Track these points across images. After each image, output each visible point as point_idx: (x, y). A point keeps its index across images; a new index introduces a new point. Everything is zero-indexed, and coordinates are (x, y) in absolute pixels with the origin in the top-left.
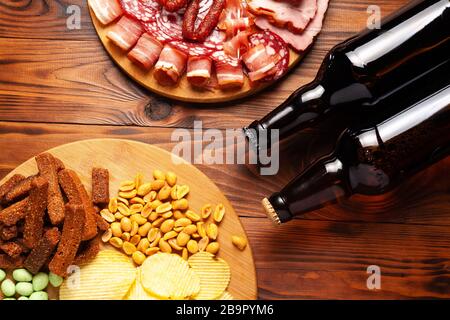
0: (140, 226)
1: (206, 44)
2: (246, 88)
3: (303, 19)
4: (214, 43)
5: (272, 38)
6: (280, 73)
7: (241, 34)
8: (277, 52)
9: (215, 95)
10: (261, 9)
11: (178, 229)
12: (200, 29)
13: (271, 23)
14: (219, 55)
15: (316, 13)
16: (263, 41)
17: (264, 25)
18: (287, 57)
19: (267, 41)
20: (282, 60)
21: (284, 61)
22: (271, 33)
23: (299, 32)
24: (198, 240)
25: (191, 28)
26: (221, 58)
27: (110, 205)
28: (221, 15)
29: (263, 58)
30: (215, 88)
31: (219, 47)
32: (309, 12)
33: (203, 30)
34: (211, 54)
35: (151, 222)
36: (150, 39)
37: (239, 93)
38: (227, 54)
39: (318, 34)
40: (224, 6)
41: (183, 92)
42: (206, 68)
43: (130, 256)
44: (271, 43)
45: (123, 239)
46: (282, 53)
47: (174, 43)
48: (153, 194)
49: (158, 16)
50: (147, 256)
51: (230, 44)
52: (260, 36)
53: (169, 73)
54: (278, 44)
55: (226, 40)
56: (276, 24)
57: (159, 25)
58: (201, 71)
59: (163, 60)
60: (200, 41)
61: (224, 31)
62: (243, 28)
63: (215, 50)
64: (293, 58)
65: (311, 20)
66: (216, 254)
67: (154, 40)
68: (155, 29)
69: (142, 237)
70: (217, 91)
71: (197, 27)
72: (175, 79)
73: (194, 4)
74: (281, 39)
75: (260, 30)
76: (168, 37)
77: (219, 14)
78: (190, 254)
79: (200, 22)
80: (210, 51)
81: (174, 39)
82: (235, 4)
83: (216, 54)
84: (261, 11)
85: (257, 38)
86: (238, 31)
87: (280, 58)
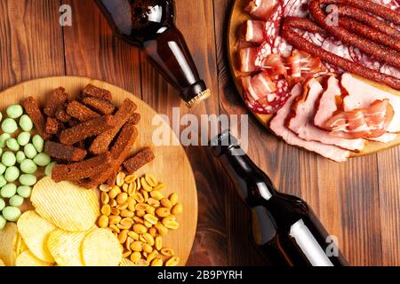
0: (127, 208)
1: (278, 39)
2: (236, 74)
3: (298, 127)
4: (278, 47)
5: (283, 99)
6: (250, 106)
7: (284, 69)
8: (269, 104)
9: (232, 47)
10: (309, 89)
11: (142, 239)
12: (292, 32)
13: (296, 98)
14: (266, 50)
15: (304, 140)
16: (281, 91)
17: (295, 92)
18: (265, 112)
19: (280, 95)
20: (263, 108)
21: (261, 110)
22: (287, 98)
23: (286, 124)
25: (293, 24)
26: (263, 51)
27: (129, 176)
28: (305, 53)
29: (262, 90)
30: (238, 46)
31: (275, 50)
33: (291, 36)
34: (268, 42)
37: (234, 68)
38: (268, 57)
39: (284, 142)
40: (313, 56)
42: (254, 37)
44: (278, 98)
45: (110, 202)
46: (269, 108)
47: (279, 8)
48: (157, 204)
51: (276, 59)
52: (285, 89)
53: (251, 3)
54: (277, 104)
55: (282, 57)
56: (294, 103)
58: (252, 33)
60: (281, 33)
61: (291, 55)
62: (290, 72)
63: (272, 46)
64: (263, 118)
65: (297, 135)
69: (120, 215)
70: (235, 48)
71: (296, 30)
72: (246, 9)
73: (315, 28)
74: (281, 106)
75: (290, 88)
76: (285, 3)
77: (306, 51)
79: (301, 34)
80: (271, 42)
81: (283, 9)
82: (315, 66)
83: (267, 46)
84: (307, 90)
85: (284, 85)
86: (288, 68)
87: (264, 106)
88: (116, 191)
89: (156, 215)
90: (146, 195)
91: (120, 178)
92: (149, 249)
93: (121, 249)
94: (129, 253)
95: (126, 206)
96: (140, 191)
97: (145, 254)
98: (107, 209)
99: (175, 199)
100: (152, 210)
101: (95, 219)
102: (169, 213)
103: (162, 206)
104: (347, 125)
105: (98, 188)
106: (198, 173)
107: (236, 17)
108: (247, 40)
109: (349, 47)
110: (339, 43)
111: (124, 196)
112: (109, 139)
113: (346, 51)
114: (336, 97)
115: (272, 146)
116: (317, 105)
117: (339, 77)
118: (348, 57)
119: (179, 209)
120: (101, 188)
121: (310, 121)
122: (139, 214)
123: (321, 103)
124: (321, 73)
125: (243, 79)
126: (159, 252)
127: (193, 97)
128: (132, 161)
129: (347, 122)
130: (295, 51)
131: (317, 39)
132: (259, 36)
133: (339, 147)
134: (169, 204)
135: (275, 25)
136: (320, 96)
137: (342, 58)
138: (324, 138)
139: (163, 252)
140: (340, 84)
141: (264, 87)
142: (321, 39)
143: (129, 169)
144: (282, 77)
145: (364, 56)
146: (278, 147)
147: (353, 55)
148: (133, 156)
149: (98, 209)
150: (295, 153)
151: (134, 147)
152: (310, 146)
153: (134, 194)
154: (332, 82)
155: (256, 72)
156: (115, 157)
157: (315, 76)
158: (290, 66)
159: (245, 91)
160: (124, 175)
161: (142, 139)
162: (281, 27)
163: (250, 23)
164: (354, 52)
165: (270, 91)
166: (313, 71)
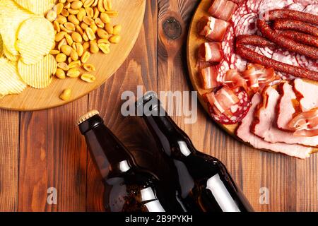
0: (76, 15)
1: (233, 56)
2: (201, 92)
3: (263, 131)
4: (235, 62)
5: (245, 108)
6: (217, 118)
7: (243, 82)
8: (234, 114)
9: (193, 68)
10: (268, 96)
12: (245, 49)
13: (257, 106)
14: (225, 65)
15: (270, 142)
16: (242, 102)
17: (255, 101)
18: (231, 123)
19: (242, 105)
21: (227, 121)
22: (249, 108)
23: (252, 130)
24: (67, 62)
25: (245, 41)
26: (222, 68)
28: (259, 65)
29: (227, 102)
30: (199, 67)
31: (232, 66)
32: (269, 136)
33: (244, 52)
34: (226, 60)
35: (80, 25)
36: (232, 10)
38: (227, 73)
40: (267, 67)
41: (193, 42)
42: (213, 56)
44: (240, 108)
46: (234, 118)
47: (231, 29)
49: (253, 14)
50: (53, 22)
51: (235, 74)
52: (246, 99)
53: (206, 27)
54: (241, 114)
55: (239, 71)
56: (256, 111)
57: (245, 16)
58: (210, 53)
59: (216, 22)
60: (235, 50)
61: (247, 69)
62: (249, 84)
63: (229, 63)
64: (230, 128)
65: (263, 139)
66: (55, 76)
67: (232, 13)
68: (242, 12)
70: (196, 69)
71: (248, 47)
72: (202, 33)
73: (265, 42)
74: (244, 115)
75: (250, 98)
76: (236, 23)
77: (260, 63)
78: (55, 56)
79: (252, 49)
80: (228, 59)
81: (234, 29)
82: (270, 76)
83: (225, 63)
84: (265, 97)
85: (244, 96)
86: (247, 80)
87: (229, 117)
94: (58, 52)
104: (308, 124)
108: (207, 60)
109: (296, 56)
110: (287, 53)
113: (294, 60)
114: (293, 101)
116: (277, 110)
117: (292, 83)
118: (296, 64)
121: (274, 124)
123: (281, 107)
124: (276, 82)
125: (208, 96)
129: (307, 121)
130: (250, 65)
131: (267, 52)
132: (217, 55)
133: (302, 145)
135: (230, 44)
136: (279, 101)
137: (292, 66)
138: (288, 139)
140: (294, 89)
142: (271, 52)
144: (242, 89)
145: (310, 62)
147: (300, 62)
152: (276, 148)
154: (287, 88)
155: (219, 87)
157: (271, 84)
158: (248, 78)
162: (234, 45)
163: (207, 45)
164: (301, 60)
165: (234, 103)
166: (269, 80)
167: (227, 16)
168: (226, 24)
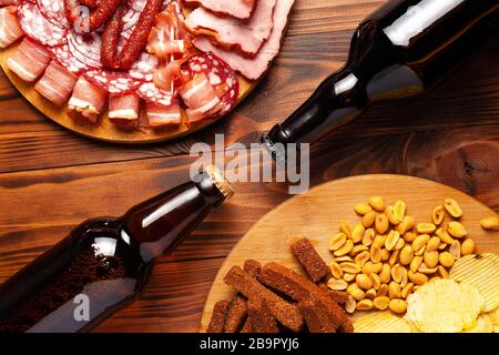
1: (133, 74)
2: (184, 129)
3: (254, 39)
4: (145, 74)
5: (216, 63)
6: (228, 107)
7: (174, 64)
8: (223, 81)
9: (147, 136)
10: (200, 27)
11: (421, 252)
12: (123, 54)
13: (213, 45)
14: (148, 90)
15: (272, 30)
16: (205, 66)
17: (205, 46)
18: (236, 87)
19: (210, 67)
20: (230, 90)
21: (232, 93)
22: (215, 58)
23: (250, 57)
25: (111, 55)
26: (149, 94)
27: (333, 273)
28: (150, 36)
29: (204, 93)
30: (146, 128)
31: (149, 78)
33: (127, 56)
34: (137, 88)
36: (60, 69)
37: (176, 133)
38: (158, 87)
39: (276, 57)
40: (154, 23)
42: (131, 107)
43: (388, 309)
44: (215, 70)
45: (371, 297)
46: (230, 82)
47: (90, 74)
48: (371, 232)
49: (69, 36)
52: (201, 60)
53: (84, 114)
54: (223, 72)
55: (157, 67)
56: (221, 46)
57: (72, 49)
58: (126, 111)
59: (77, 97)
60: (124, 70)
61: (153, 54)
62: (178, 55)
63: (143, 81)
64: (244, 89)
65: (265, 41)
67: (64, 70)
68: (65, 55)
69: (388, 284)
70: (148, 132)
71: (120, 49)
72: (94, 120)
73: (115, 22)
74: (226, 65)
75: (201, 54)
76: (82, 66)
77: (147, 34)
78: (448, 269)
79: (124, 42)
80: (137, 83)
81: (91, 69)
82: (168, 21)
83: (144, 88)
84: (201, 30)
85: (197, 62)
86: (172, 58)
87: (227, 89)
88: (355, 291)
89: (386, 233)
90: (358, 248)
91: (336, 285)
92: (434, 241)
93: (437, 280)
94: (441, 268)
95: (376, 276)
96: (353, 257)
97: (443, 246)
98: (380, 301)
99: (362, 208)
100: (379, 239)
101: (395, 318)
102: (382, 216)
103: (373, 226)
105: (351, 314)
106: (325, 178)
107: (106, 133)
108: (136, 116)
111: (361, 278)
112: (281, 304)
115: (283, 74)
116: (221, 15)
119: (377, 201)
120: (351, 310)
121: (244, 23)
122: (385, 257)
123: (218, 8)
124: (178, 10)
125: (191, 120)
126: (438, 226)
127: (218, 190)
128: (312, 269)
130: (149, 48)
131: (130, 19)
132: (130, 100)
134: (370, 215)
135: (113, 78)
136: (208, 11)
139: (438, 222)
141: (200, 91)
142: (131, 13)
143: (322, 274)
144: (185, 66)
146: (284, 65)
148: (304, 269)
149: (380, 314)
150: (291, 41)
151: (292, 267)
152: (281, 21)
153: (358, 266)
155: (180, 102)
156: (306, 294)
157: (181, 17)
158: (169, 55)
159: (207, 116)
160: (331, 280)
161: (281, 256)
162: (116, 70)
163: (112, 115)
165: (206, 81)
166: (175, 23)
167: (68, 79)
168: (82, 82)
